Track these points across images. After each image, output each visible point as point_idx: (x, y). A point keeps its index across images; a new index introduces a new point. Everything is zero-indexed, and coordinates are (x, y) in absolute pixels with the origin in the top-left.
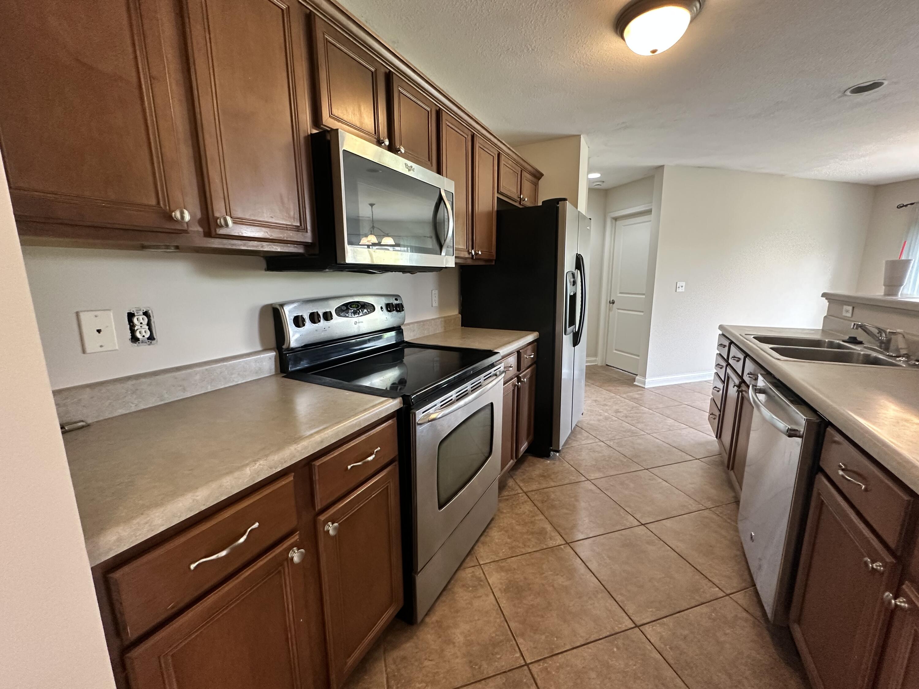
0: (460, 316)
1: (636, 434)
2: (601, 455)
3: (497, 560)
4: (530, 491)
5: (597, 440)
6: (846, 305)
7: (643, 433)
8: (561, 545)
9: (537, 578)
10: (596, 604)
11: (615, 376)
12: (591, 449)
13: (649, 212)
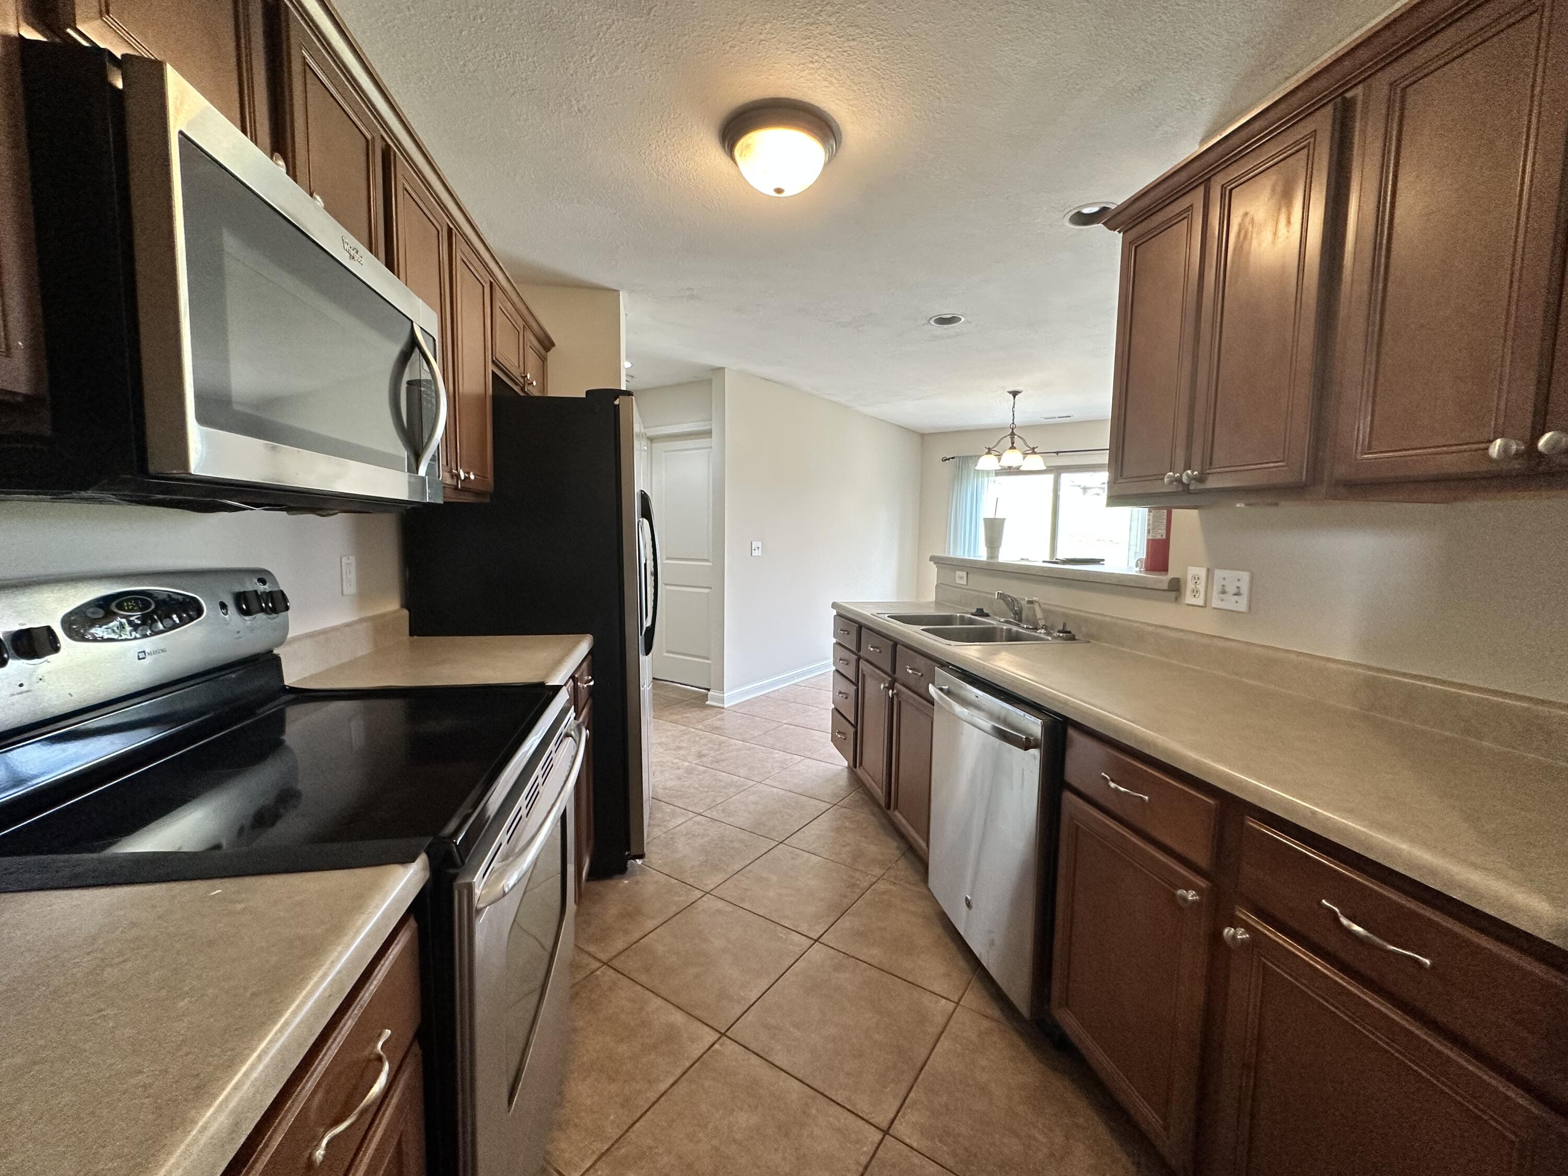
0: (406, 612)
1: (742, 788)
2: (707, 839)
3: (606, 1148)
4: (615, 957)
5: (691, 815)
6: (959, 570)
7: (752, 783)
8: (713, 1045)
9: (699, 1141)
10: (817, 1131)
11: (673, 696)
12: (687, 834)
13: (706, 434)
